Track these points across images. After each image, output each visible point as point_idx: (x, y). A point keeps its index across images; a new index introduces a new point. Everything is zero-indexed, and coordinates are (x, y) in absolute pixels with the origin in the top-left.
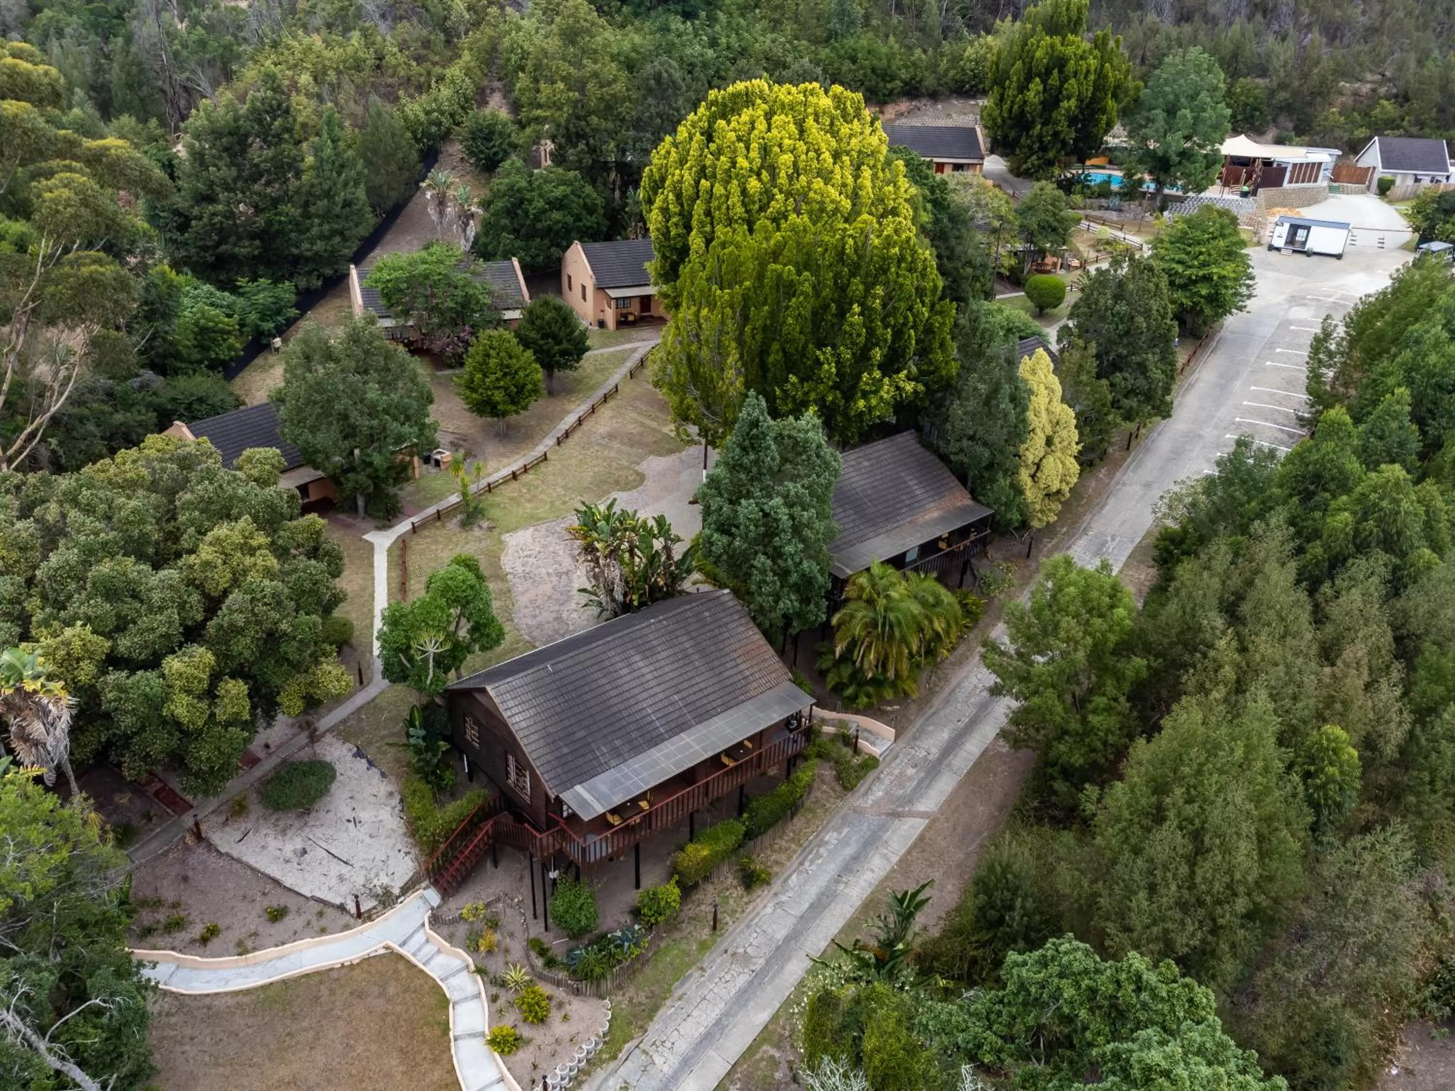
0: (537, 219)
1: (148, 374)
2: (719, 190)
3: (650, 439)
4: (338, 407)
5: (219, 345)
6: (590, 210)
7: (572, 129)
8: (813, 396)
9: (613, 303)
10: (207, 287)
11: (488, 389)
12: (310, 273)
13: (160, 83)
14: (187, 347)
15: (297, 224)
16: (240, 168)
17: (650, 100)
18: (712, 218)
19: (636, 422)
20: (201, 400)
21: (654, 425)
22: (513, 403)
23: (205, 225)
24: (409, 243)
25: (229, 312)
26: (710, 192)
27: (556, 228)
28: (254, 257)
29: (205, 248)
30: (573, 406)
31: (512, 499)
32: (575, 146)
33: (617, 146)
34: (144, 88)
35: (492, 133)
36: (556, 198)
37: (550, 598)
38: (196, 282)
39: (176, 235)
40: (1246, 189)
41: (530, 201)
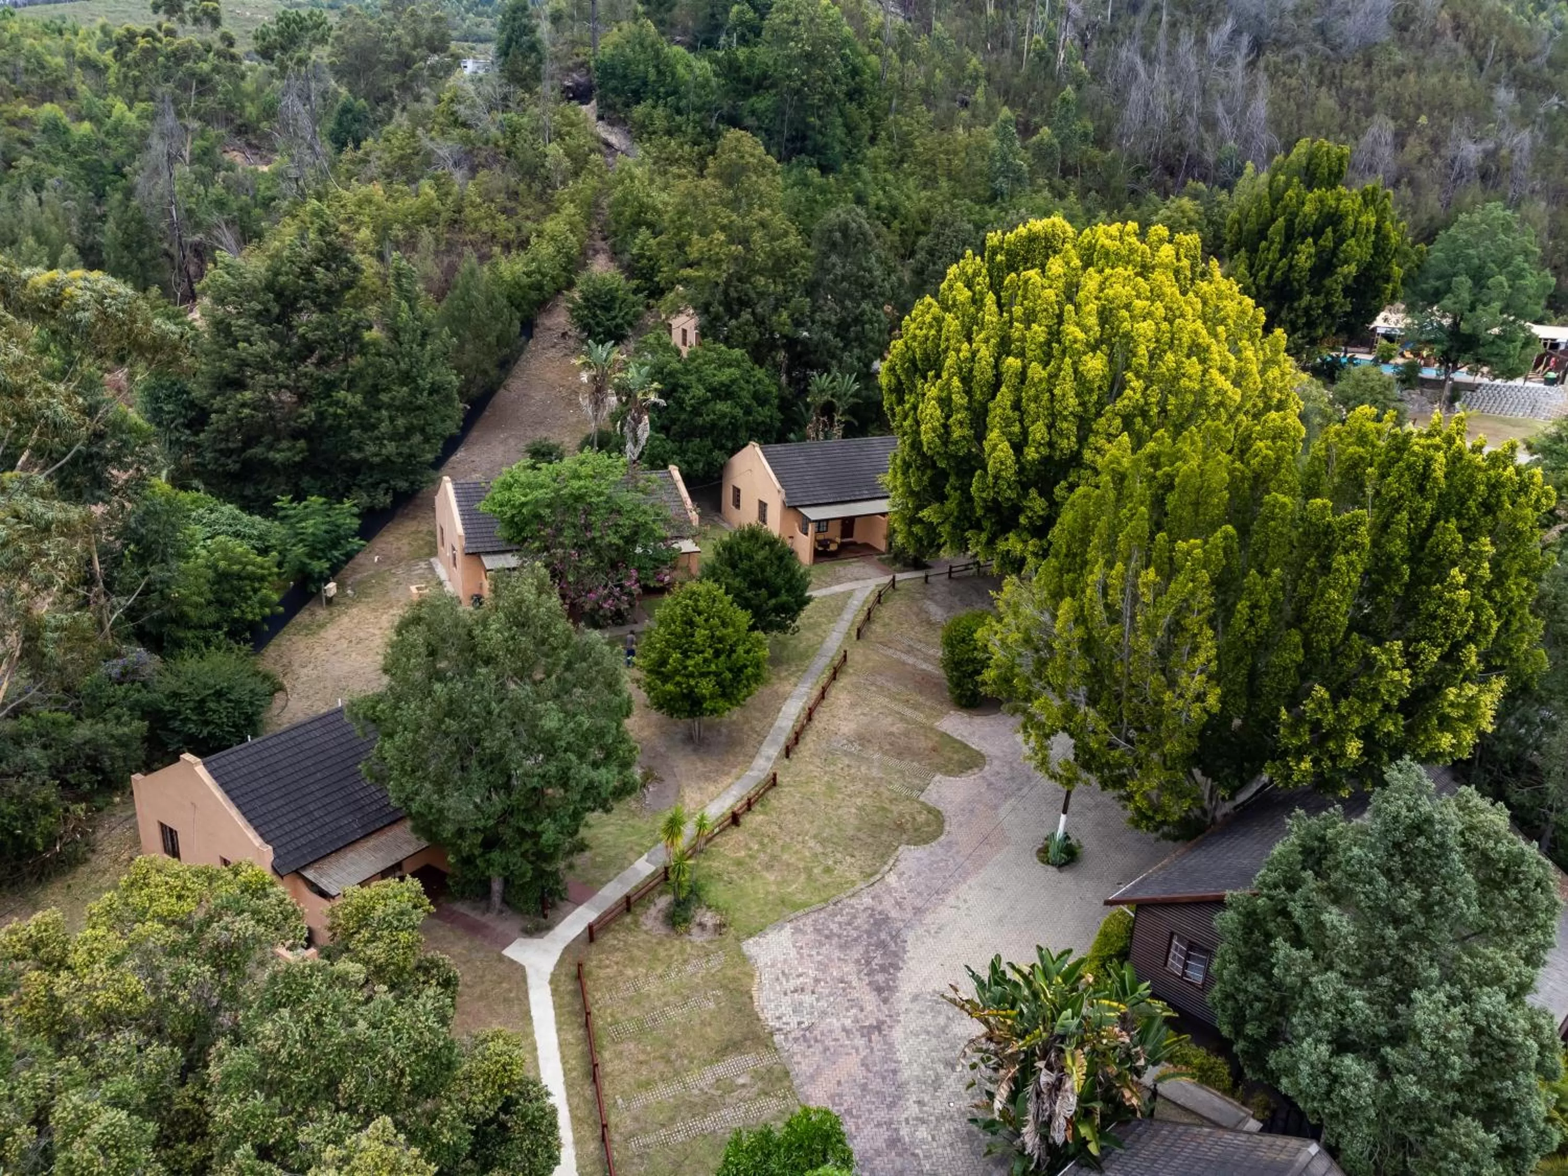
0: (696, 412)
1: (137, 653)
2: (1037, 371)
3: (923, 744)
4: (491, 745)
5: (246, 599)
6: (761, 399)
7: (733, 294)
8: (1357, 722)
9: (811, 528)
10: (229, 509)
11: (691, 675)
12: (375, 485)
13: (166, 245)
14: (196, 606)
15: (361, 416)
16: (283, 340)
17: (834, 258)
18: (1022, 413)
19: (892, 712)
20: (219, 695)
21: (921, 717)
22: (724, 695)
23: (230, 419)
24: (504, 442)
25: (259, 544)
26: (1023, 375)
27: (722, 423)
28: (296, 464)
29: (228, 453)
30: (786, 687)
31: (739, 863)
32: (736, 316)
33: (791, 316)
34: (146, 250)
35: (613, 299)
36: (722, 384)
37: (864, 1087)
38: (213, 501)
39: (186, 435)
40: (1552, 375)
41: (687, 388)
